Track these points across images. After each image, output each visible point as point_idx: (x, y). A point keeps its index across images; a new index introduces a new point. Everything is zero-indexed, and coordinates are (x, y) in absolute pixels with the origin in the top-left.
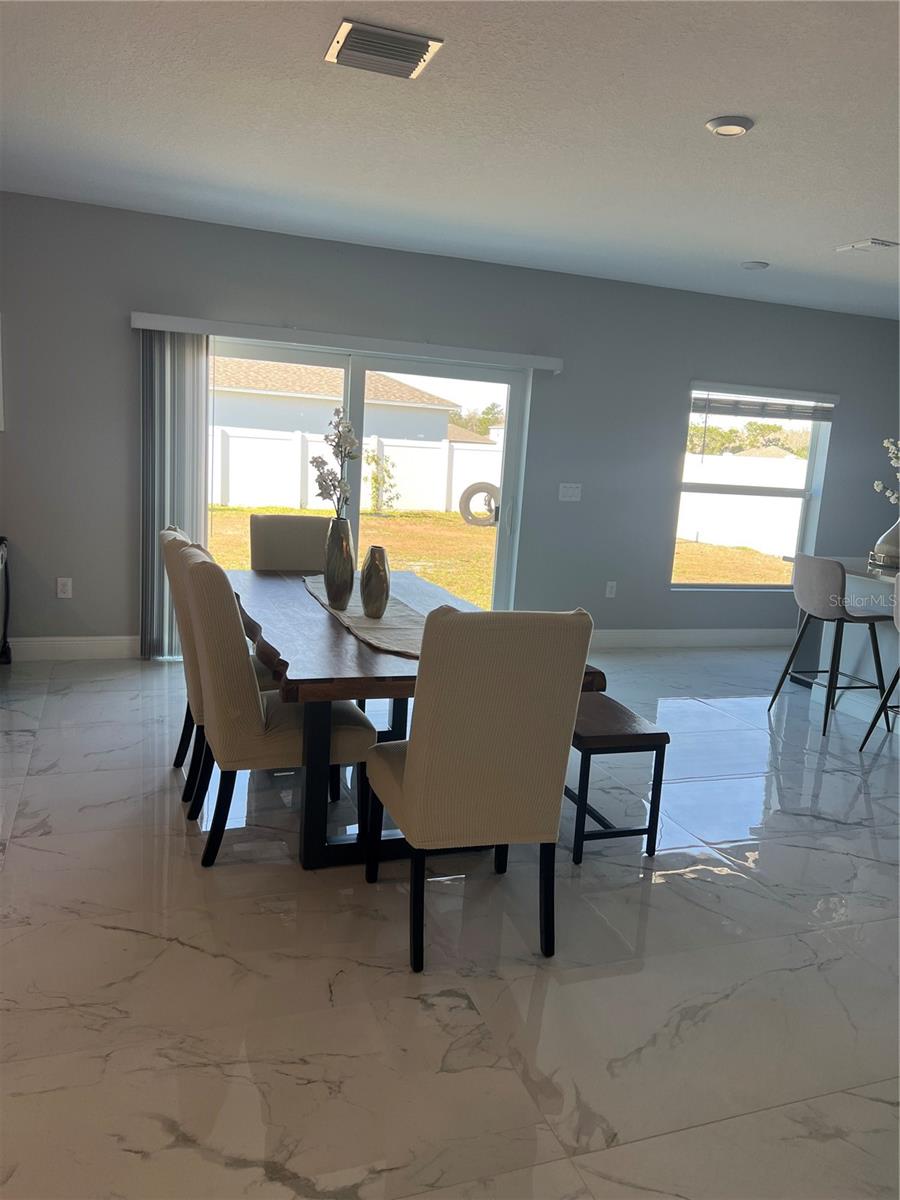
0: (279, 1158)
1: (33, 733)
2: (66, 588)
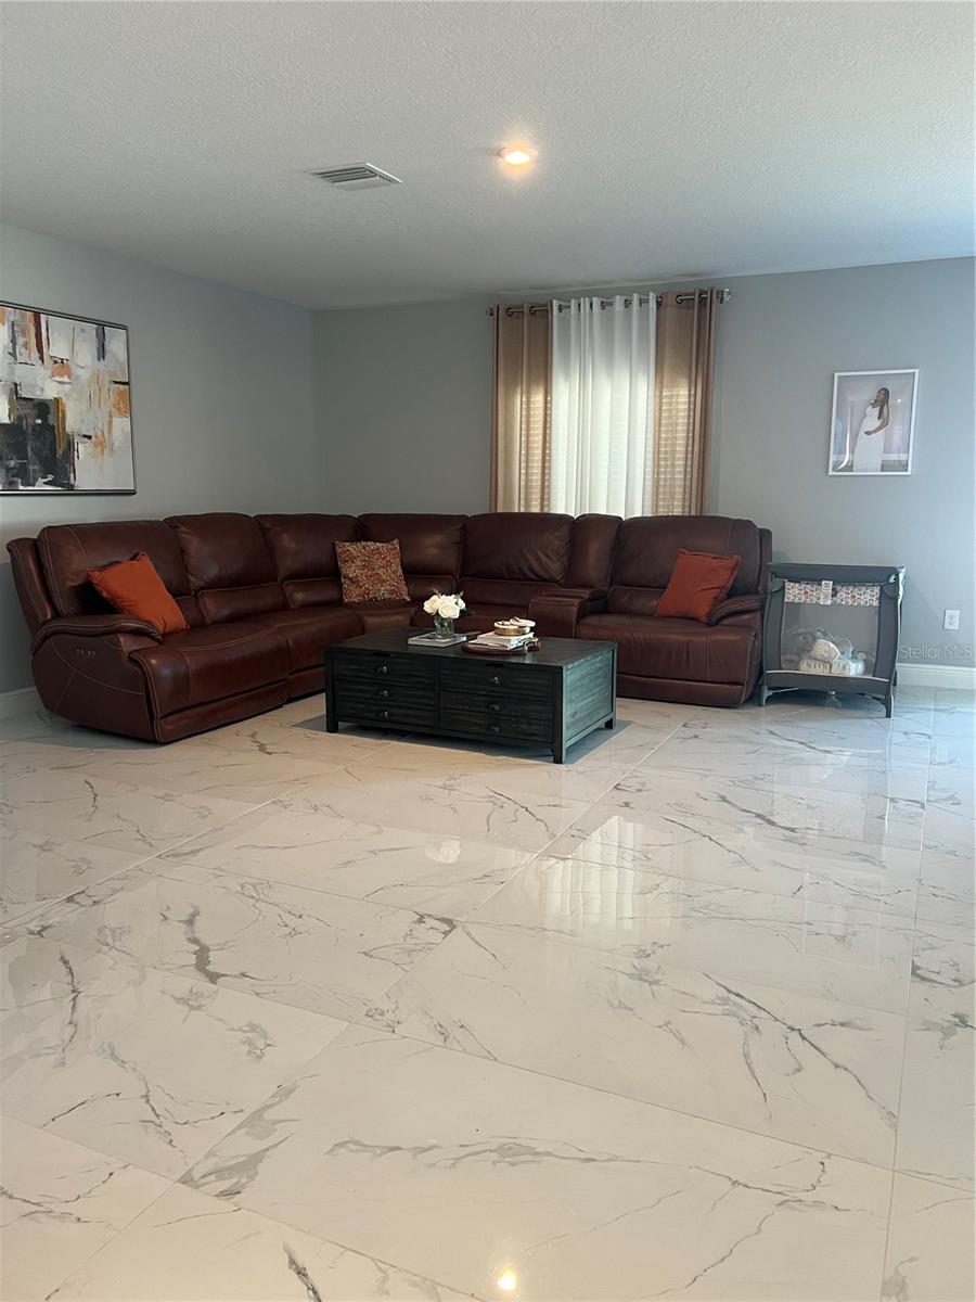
1: (930, 738)
2: (953, 620)
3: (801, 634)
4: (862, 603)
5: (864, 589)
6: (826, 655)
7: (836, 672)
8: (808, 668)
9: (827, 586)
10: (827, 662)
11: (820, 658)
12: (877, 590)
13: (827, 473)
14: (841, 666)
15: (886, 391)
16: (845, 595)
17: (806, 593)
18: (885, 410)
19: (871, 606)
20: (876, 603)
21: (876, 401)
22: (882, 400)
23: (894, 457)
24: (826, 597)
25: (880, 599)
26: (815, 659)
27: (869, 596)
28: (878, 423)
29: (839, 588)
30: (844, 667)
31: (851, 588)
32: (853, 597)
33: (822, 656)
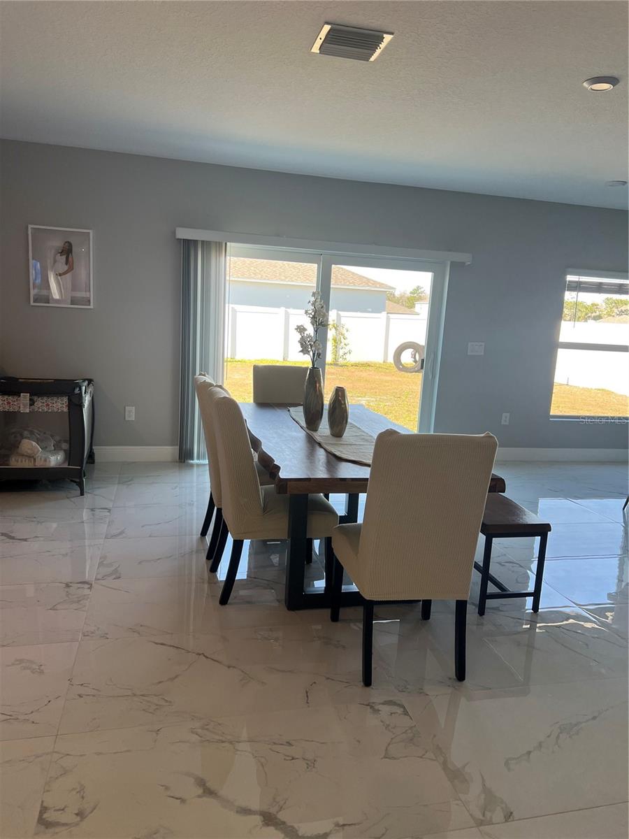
0: (273, 810)
1: (109, 511)
2: (131, 413)
3: (13, 433)
4: (56, 410)
5: (55, 399)
6: (29, 451)
7: (39, 464)
8: (17, 463)
9: (25, 397)
10: (31, 457)
11: (25, 454)
12: (65, 399)
13: (29, 303)
14: (43, 459)
15: (70, 244)
16: (41, 404)
17: (9, 403)
18: (70, 259)
19: (62, 411)
20: (66, 410)
21: (63, 251)
22: (67, 251)
23: (79, 294)
24: (25, 406)
25: (69, 406)
26: (23, 455)
27: (60, 405)
28: (66, 268)
29: (35, 398)
30: (45, 460)
31: (45, 398)
32: (48, 405)
33: (26, 452)
